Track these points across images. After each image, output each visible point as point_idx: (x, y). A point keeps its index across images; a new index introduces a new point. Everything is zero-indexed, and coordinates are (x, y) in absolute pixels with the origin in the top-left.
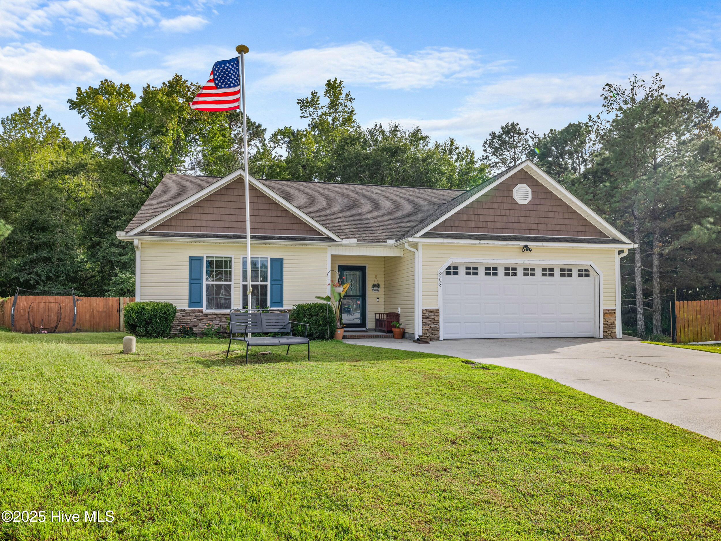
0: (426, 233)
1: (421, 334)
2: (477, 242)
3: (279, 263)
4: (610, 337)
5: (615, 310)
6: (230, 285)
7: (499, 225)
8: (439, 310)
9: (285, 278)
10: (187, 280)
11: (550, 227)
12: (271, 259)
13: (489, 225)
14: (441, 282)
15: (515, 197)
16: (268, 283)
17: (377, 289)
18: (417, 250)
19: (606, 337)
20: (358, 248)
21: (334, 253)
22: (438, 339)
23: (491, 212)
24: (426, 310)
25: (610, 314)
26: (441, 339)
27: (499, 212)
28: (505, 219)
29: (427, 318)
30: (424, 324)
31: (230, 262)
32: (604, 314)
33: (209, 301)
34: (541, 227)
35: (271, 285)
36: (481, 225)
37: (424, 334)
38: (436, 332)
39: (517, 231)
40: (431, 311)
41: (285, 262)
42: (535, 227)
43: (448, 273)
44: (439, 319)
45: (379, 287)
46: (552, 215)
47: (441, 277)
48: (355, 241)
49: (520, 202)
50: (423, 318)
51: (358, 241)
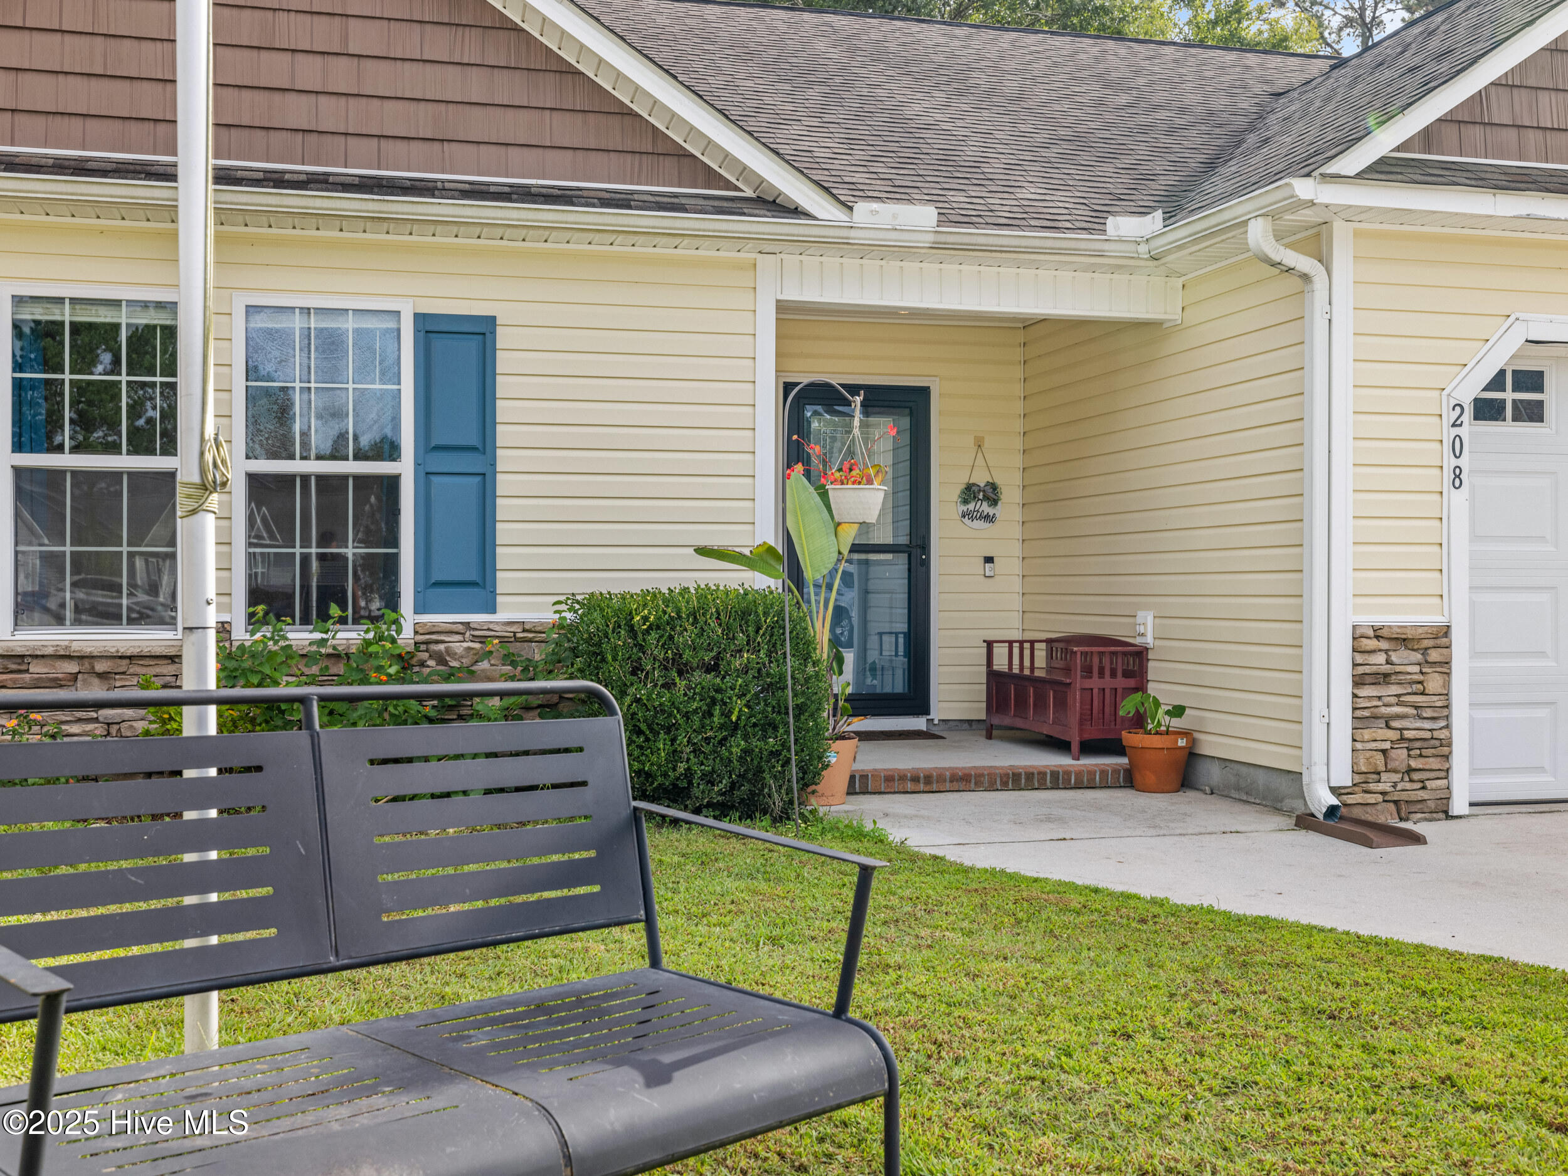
0: (1382, 161)
1: (1343, 777)
3: (473, 344)
6: (169, 478)
8: (1446, 631)
9: (504, 434)
12: (420, 319)
14: (1464, 462)
16: (405, 468)
17: (985, 508)
18: (1324, 260)
21: (792, 294)
22: (1442, 809)
24: (1377, 633)
26: (1459, 805)
29: (1384, 678)
30: (1362, 720)
31: (170, 332)
35: (425, 476)
37: (1364, 777)
38: (1434, 763)
40: (1402, 640)
41: (504, 336)
43: (1487, 412)
44: (1447, 684)
45: (994, 502)
47: (1463, 432)
48: (923, 216)
50: (1359, 681)
51: (944, 219)
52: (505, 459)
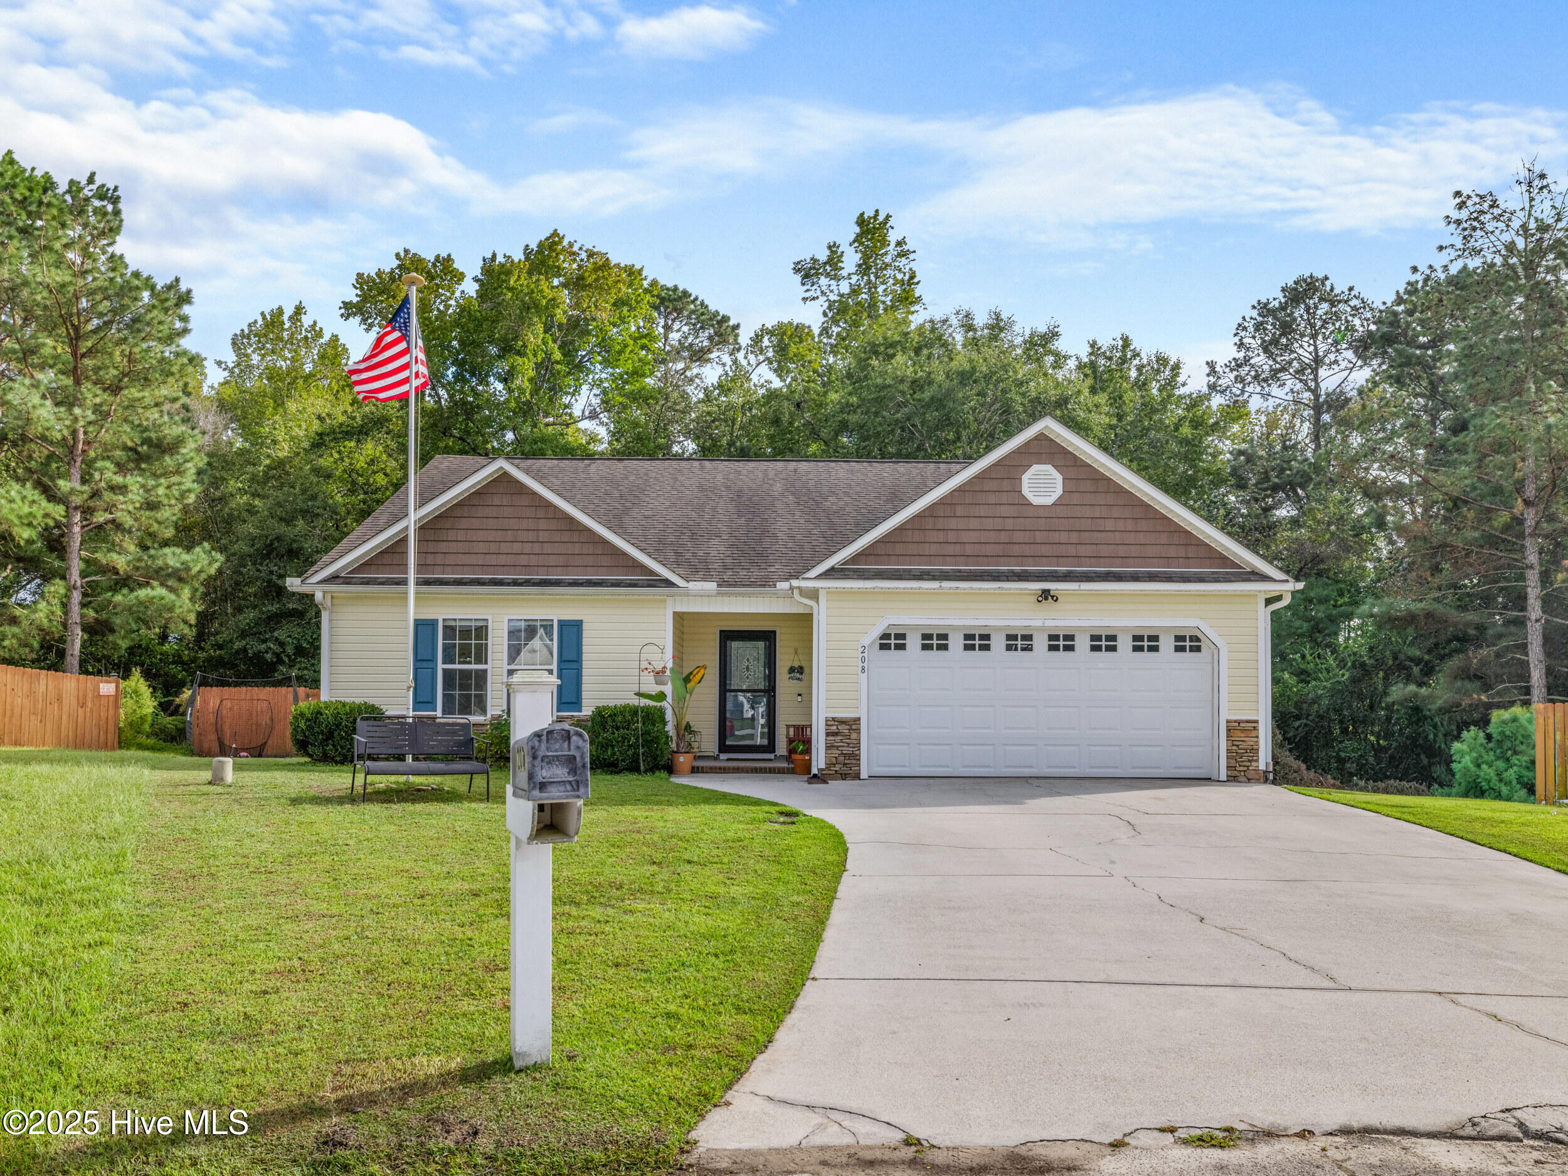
0: (832, 569)
1: (822, 765)
2: (934, 585)
3: (575, 629)
4: (1244, 779)
5: (1256, 722)
6: (485, 671)
7: (990, 550)
8: (859, 719)
9: (585, 657)
11: (1105, 550)
12: (560, 621)
13: (969, 549)
14: (865, 664)
15: (1025, 491)
16: (554, 667)
17: (798, 675)
18: (817, 602)
19: (1232, 779)
20: (719, 598)
21: (678, 609)
22: (857, 776)
23: (974, 523)
24: (834, 719)
25: (1243, 730)
26: (864, 775)
27: (989, 524)
28: (1004, 537)
29: (836, 734)
30: (829, 747)
31: (487, 627)
32: (1229, 730)
33: (448, 699)
34: (1083, 550)
35: (560, 670)
36: (950, 550)
37: (829, 765)
38: (854, 762)
39: (1031, 559)
40: (842, 722)
41: (585, 626)
42: (1072, 551)
43: (884, 647)
44: (859, 736)
45: (801, 673)
46: (1109, 525)
47: (866, 655)
48: (712, 586)
49: (1036, 501)
50: (828, 734)
51: (719, 586)
52: (585, 664)
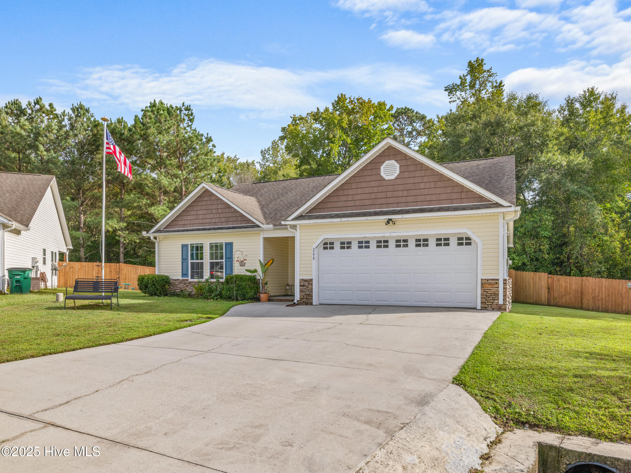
0: (297, 216)
1: (299, 299)
2: (338, 220)
3: (231, 245)
4: (490, 309)
5: (498, 280)
6: (203, 262)
7: (366, 202)
8: (312, 280)
9: (234, 256)
10: (181, 260)
11: (420, 198)
12: (225, 243)
13: (358, 203)
14: (313, 256)
15: (382, 174)
16: (224, 261)
18: (296, 230)
19: (484, 309)
20: (274, 231)
21: (265, 236)
22: (311, 304)
23: (360, 191)
24: (302, 280)
25: (489, 284)
26: (314, 303)
27: (366, 190)
28: (373, 196)
29: (303, 286)
30: (301, 291)
31: (202, 247)
32: (482, 284)
33: (192, 273)
34: (410, 199)
35: (226, 262)
36: (350, 204)
37: (301, 299)
38: (310, 298)
39: (385, 205)
40: (306, 281)
41: (234, 245)
42: (404, 200)
43: (325, 248)
44: (312, 287)
46: (422, 186)
47: (315, 252)
48: (271, 226)
49: (387, 178)
50: (300, 286)
51: (274, 226)
